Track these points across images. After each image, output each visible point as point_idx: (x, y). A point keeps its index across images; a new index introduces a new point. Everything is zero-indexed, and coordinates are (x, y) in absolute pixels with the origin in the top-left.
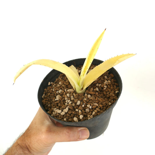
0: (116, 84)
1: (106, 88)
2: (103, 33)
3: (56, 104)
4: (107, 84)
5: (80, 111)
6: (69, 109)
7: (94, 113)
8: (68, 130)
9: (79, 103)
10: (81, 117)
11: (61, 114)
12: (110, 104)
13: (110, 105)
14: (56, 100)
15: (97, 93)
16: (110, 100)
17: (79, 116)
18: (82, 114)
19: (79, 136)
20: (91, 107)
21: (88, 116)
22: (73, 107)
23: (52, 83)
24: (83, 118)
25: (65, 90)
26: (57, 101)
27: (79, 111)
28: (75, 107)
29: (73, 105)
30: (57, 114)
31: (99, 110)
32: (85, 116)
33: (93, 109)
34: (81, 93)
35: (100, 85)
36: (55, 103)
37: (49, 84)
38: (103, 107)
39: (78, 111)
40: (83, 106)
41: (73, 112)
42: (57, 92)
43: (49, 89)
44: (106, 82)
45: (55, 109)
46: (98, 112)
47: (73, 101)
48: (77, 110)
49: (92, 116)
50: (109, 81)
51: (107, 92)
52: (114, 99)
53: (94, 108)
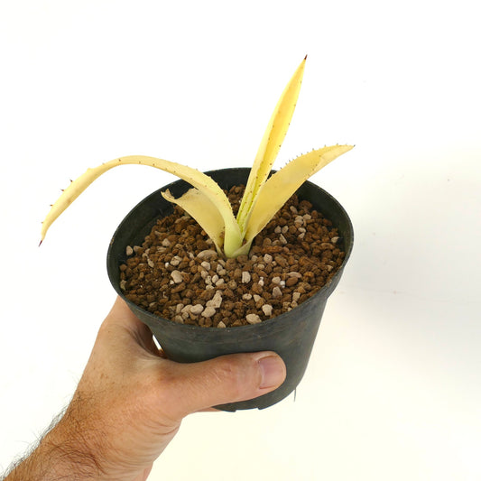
0: (325, 221)
1: (303, 234)
2: (302, 67)
3: (177, 295)
4: (305, 225)
5: (257, 298)
6: (225, 298)
7: (296, 295)
8: (226, 365)
9: (246, 277)
10: (267, 309)
11: (204, 314)
12: (330, 267)
13: (332, 270)
14: (172, 282)
15: (286, 249)
16: (325, 259)
17: (260, 309)
18: (266, 303)
19: (260, 377)
20: (283, 283)
21: (286, 304)
22: (234, 291)
23: (136, 248)
24: (273, 312)
25: (191, 255)
26: (176, 284)
27: (255, 296)
28: (239, 290)
29: (233, 284)
30: (193, 317)
31: (309, 286)
32: (277, 306)
33: (290, 288)
34: (241, 256)
35: (286, 227)
36: (173, 291)
37: (129, 251)
38: (315, 276)
39: (253, 298)
40: (261, 282)
41: (239, 304)
42: (167, 264)
43: (135, 264)
44: (299, 219)
45: (179, 306)
46: (308, 291)
47: (226, 278)
48: (247, 296)
49: (294, 304)
50: (308, 217)
51: (310, 244)
52: (334, 256)
53: (294, 283)
